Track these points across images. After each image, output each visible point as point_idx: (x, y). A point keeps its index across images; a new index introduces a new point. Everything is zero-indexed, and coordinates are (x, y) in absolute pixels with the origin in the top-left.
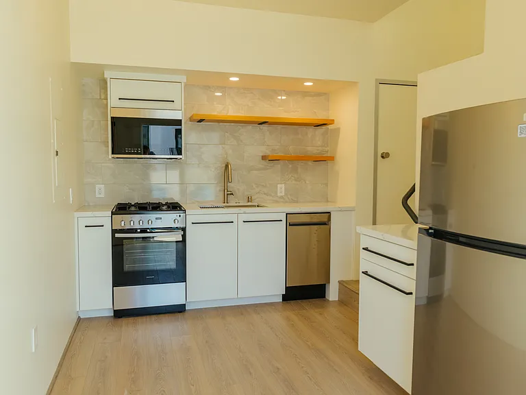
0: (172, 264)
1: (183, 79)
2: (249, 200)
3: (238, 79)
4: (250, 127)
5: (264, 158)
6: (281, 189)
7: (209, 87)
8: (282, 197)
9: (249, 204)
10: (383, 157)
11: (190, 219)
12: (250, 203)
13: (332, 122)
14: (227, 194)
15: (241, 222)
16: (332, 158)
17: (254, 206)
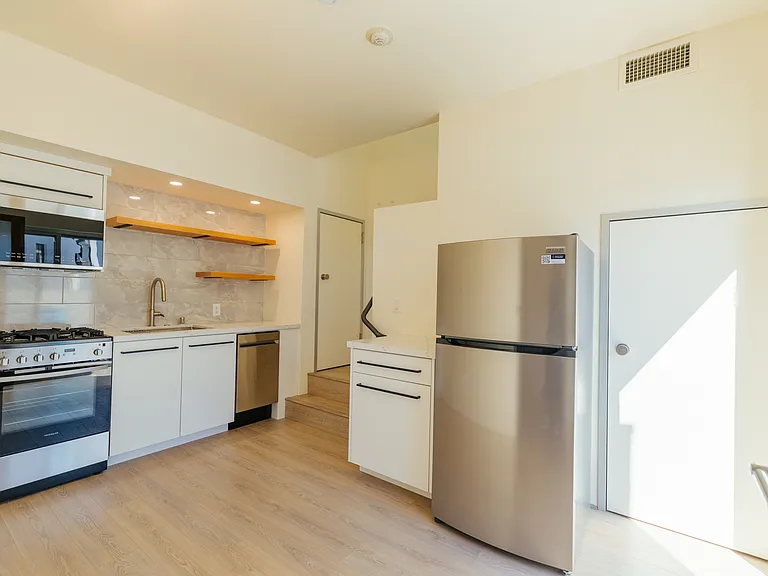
0: (88, 411)
1: (107, 171)
2: (181, 321)
3: (180, 184)
4: (183, 240)
5: (198, 275)
6: (216, 309)
7: (132, 187)
8: (217, 317)
9: (182, 326)
10: (323, 278)
11: (118, 348)
12: (181, 324)
13: (273, 243)
14: (153, 316)
15: (186, 346)
16: (273, 278)
17: (190, 328)
